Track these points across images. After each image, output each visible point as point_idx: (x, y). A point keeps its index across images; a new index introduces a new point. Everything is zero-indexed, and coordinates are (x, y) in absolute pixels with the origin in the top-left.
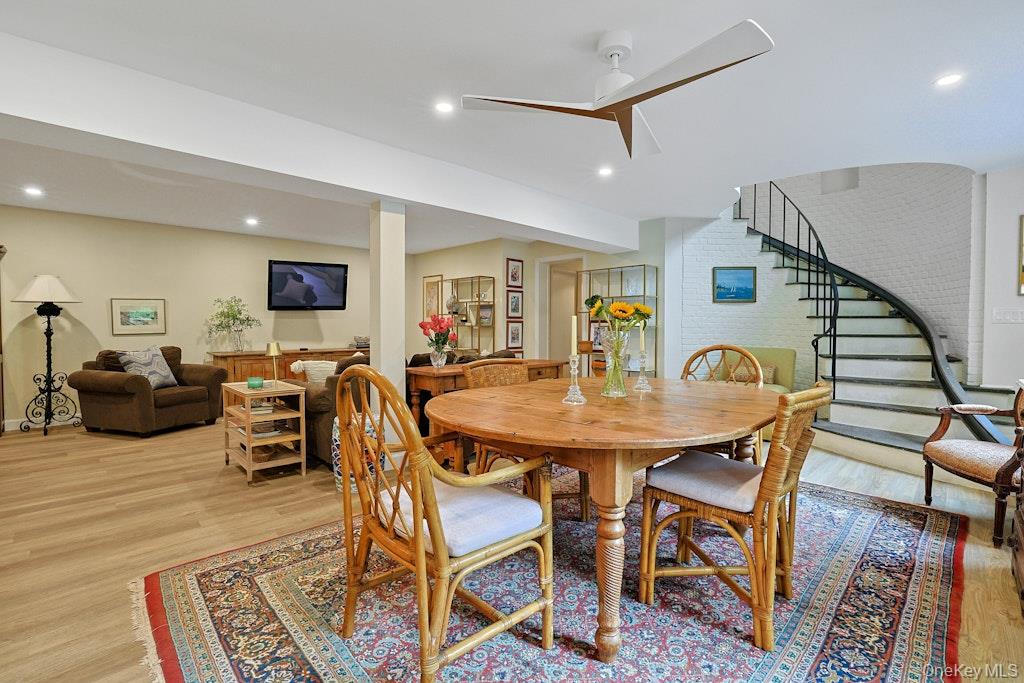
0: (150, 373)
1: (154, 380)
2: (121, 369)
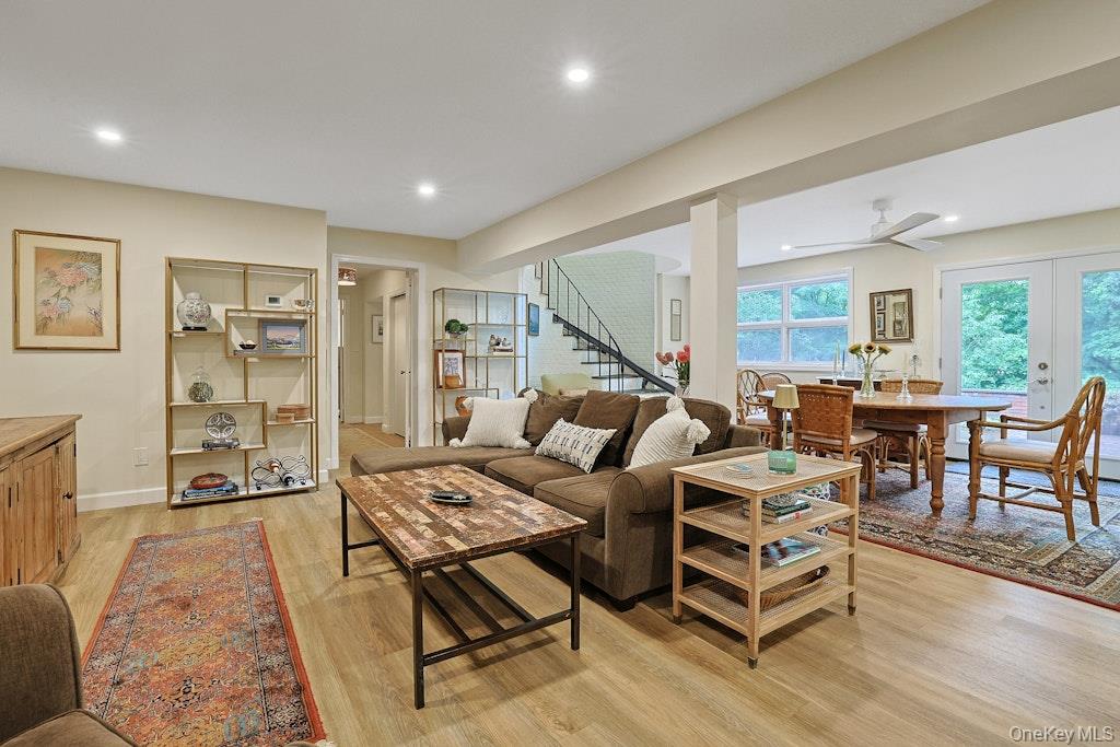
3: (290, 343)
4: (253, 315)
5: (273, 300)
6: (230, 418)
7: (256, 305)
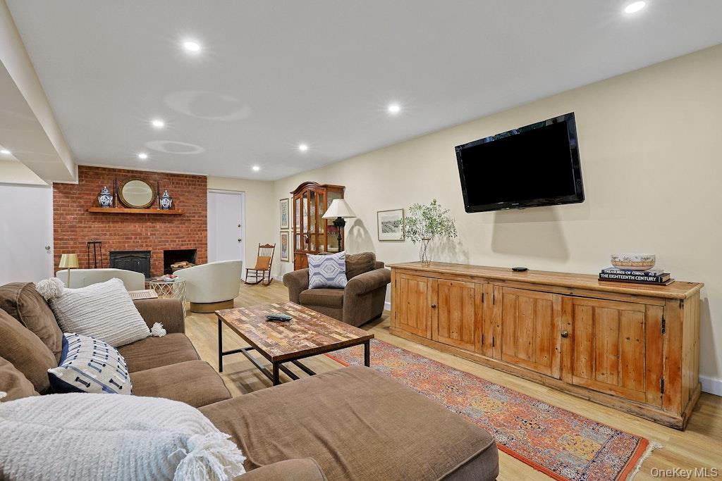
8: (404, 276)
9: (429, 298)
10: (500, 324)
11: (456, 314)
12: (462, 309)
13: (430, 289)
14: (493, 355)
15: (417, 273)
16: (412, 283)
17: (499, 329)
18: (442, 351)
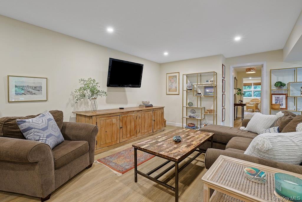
0: (48, 137)
1: (51, 142)
2: (21, 135)
3: (211, 92)
4: (203, 85)
5: (207, 81)
6: (195, 111)
7: (204, 83)
8: (103, 119)
9: (118, 125)
10: (141, 124)
11: (129, 127)
12: (131, 124)
13: (118, 120)
14: (139, 135)
15: (111, 115)
16: (108, 121)
17: (141, 126)
18: (123, 145)
